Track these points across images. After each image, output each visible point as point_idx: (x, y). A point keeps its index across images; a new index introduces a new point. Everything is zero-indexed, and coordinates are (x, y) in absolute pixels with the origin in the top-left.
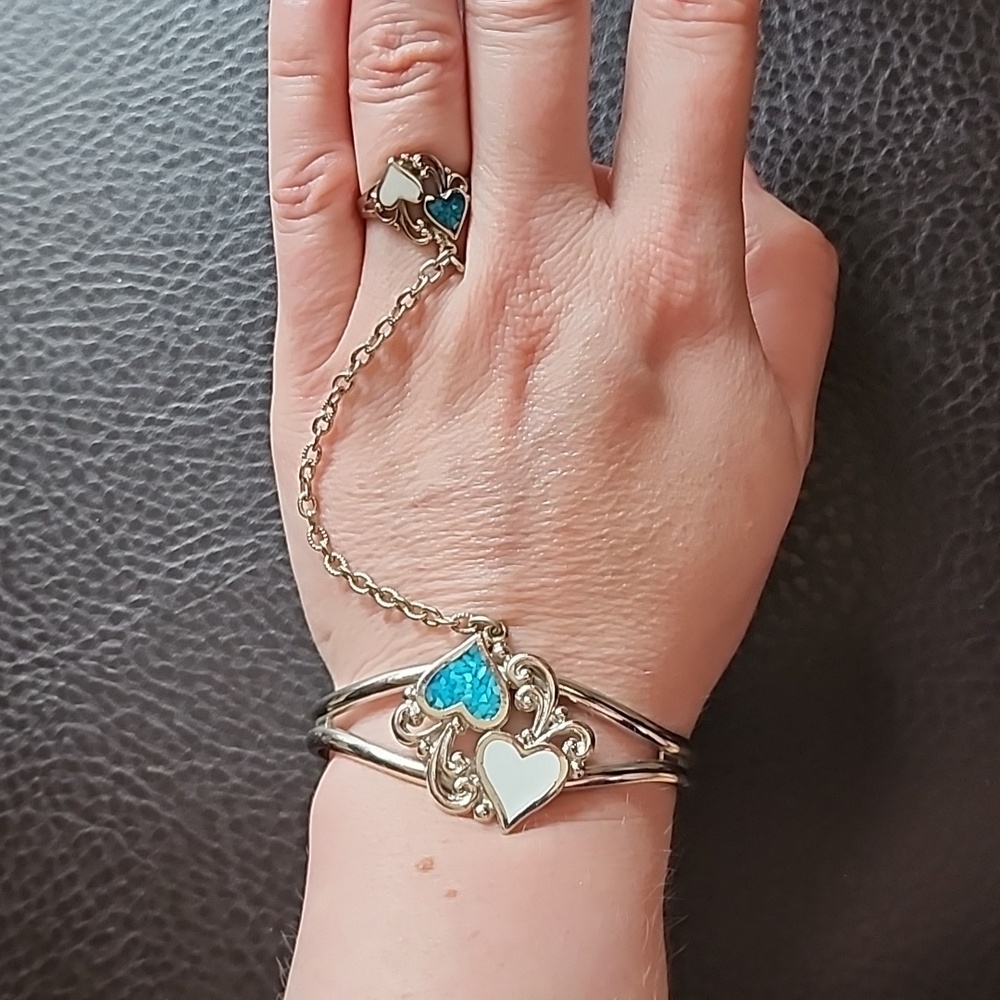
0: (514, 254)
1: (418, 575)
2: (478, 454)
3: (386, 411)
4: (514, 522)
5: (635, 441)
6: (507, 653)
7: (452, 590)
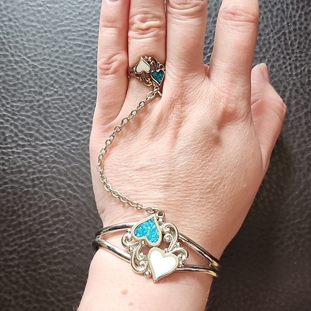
0: (178, 92)
1: (136, 193)
2: (160, 155)
3: (131, 139)
4: (170, 178)
5: (211, 154)
6: (163, 222)
7: (147, 199)
